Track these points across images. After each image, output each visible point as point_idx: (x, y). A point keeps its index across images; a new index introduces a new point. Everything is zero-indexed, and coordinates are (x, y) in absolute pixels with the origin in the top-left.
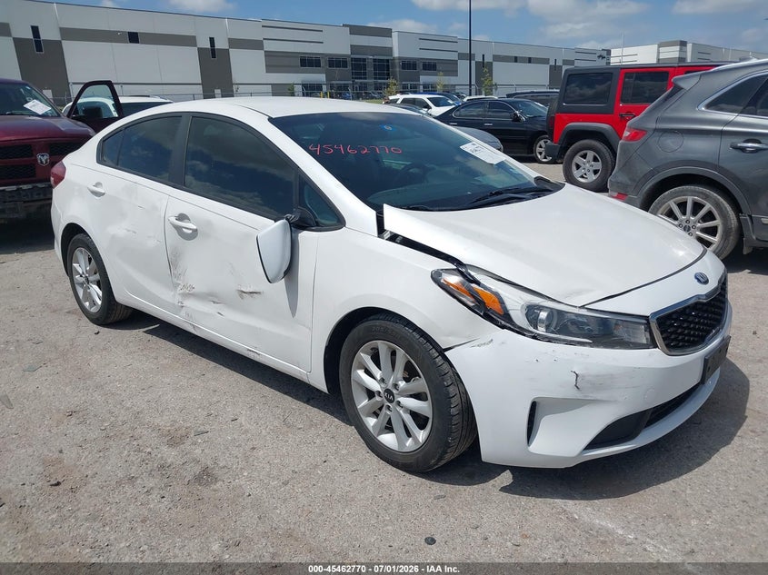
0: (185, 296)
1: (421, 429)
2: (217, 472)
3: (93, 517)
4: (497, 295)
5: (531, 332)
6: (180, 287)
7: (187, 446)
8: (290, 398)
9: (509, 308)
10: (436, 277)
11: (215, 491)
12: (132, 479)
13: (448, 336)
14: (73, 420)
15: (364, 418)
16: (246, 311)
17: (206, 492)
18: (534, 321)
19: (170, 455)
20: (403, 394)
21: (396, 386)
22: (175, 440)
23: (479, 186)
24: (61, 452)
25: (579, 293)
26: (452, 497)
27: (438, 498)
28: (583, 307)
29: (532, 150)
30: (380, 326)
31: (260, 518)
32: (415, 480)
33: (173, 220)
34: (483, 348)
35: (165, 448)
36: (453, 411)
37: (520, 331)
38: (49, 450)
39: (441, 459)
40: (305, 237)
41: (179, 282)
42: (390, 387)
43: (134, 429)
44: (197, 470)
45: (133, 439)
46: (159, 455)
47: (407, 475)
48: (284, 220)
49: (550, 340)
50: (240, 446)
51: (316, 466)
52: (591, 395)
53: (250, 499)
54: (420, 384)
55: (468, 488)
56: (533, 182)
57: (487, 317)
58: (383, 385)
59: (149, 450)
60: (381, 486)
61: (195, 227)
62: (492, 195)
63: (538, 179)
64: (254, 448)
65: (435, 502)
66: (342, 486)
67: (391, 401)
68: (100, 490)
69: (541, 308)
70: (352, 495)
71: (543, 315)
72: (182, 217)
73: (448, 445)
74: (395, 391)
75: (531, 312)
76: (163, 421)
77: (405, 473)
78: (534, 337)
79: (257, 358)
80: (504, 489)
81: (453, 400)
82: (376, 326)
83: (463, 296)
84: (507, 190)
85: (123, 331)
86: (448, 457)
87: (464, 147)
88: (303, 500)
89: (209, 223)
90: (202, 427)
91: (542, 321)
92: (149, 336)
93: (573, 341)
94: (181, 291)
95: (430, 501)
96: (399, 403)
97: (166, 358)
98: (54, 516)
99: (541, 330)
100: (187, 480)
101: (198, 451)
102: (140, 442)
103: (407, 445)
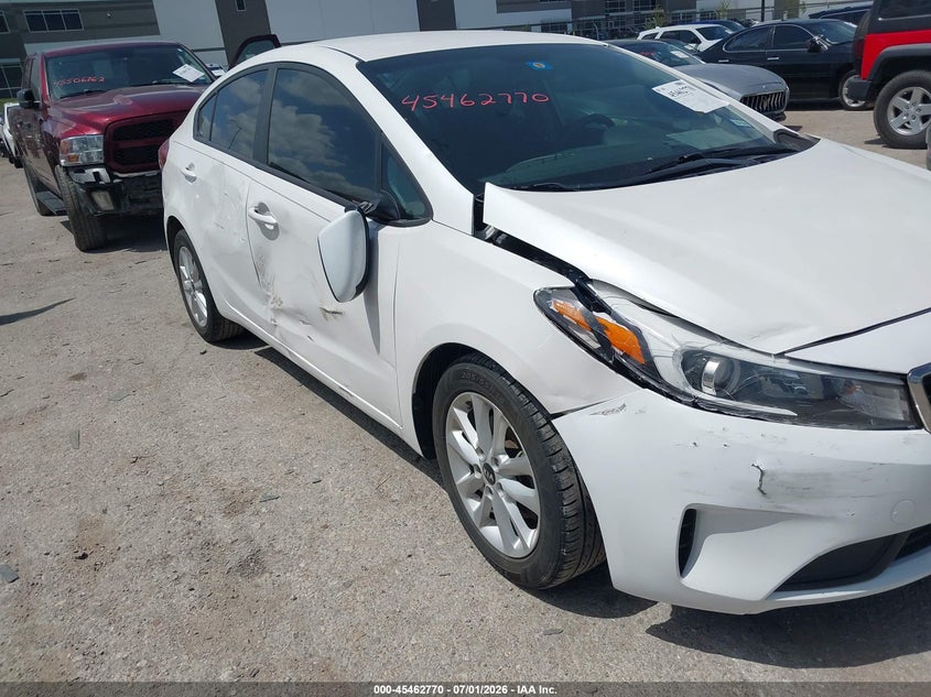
0: (278, 311)
1: (531, 528)
2: (268, 559)
3: (104, 610)
4: (637, 332)
5: (689, 396)
6: (271, 300)
7: (246, 517)
8: (396, 455)
9: (653, 353)
10: (542, 299)
11: (257, 586)
12: (167, 558)
13: (556, 395)
14: (136, 469)
15: (464, 499)
16: (331, 336)
17: (245, 587)
18: (696, 378)
19: (223, 528)
20: (505, 472)
21: (496, 461)
22: (234, 507)
23: (673, 147)
24: (105, 512)
25: (778, 329)
26: (572, 635)
27: (549, 633)
28: (781, 355)
29: (836, 92)
30: (472, 372)
31: (296, 636)
32: (526, 598)
33: (252, 211)
34: (610, 417)
35: (218, 517)
36: (567, 510)
37: (672, 393)
38: (94, 509)
39: (554, 577)
40: (387, 234)
41: (269, 294)
42: (489, 461)
43: (194, 486)
44: (246, 553)
45: (188, 501)
46: (209, 527)
47: (516, 589)
48: (355, 212)
49: (720, 410)
50: (311, 521)
51: (396, 562)
52: (788, 505)
53: (292, 606)
54: (523, 463)
55: (600, 622)
56: (771, 138)
57: (619, 368)
58: (482, 457)
59: (199, 518)
60: (474, 603)
61: (275, 221)
62: (683, 160)
63: (779, 133)
64: (326, 527)
65: (544, 639)
66: (420, 597)
67: (492, 483)
68: (125, 570)
69: (710, 356)
70: (429, 613)
71: (712, 367)
72: (262, 209)
73: (561, 560)
74: (495, 469)
75: (692, 362)
76: (230, 478)
77: (513, 586)
78: (695, 405)
79: (350, 400)
80: (656, 631)
81: (566, 494)
82: (465, 371)
83: (582, 331)
84: (712, 153)
85: (234, 351)
86: (565, 576)
87: (660, 89)
88: (361, 615)
89: (286, 216)
90: (274, 490)
91: (709, 377)
92: (260, 358)
93: (762, 413)
94: (272, 306)
95: (537, 636)
96: (501, 487)
97: (268, 389)
98: (61, 603)
99: (708, 394)
100: (229, 566)
101: (256, 525)
102: (195, 505)
103: (515, 547)
